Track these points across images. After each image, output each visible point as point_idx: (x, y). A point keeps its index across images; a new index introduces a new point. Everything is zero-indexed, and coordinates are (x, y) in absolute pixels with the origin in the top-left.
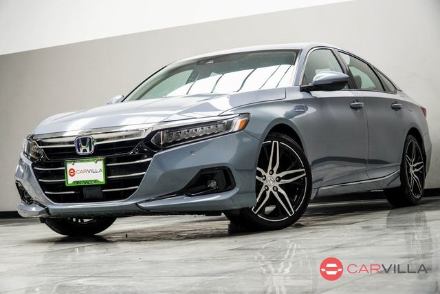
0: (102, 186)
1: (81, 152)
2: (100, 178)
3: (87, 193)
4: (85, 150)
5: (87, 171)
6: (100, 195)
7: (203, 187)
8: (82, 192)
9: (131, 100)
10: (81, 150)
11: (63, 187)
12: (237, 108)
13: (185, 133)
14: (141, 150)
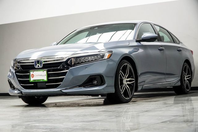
0: (46, 82)
1: (37, 67)
2: (45, 79)
3: (39, 85)
4: (38, 66)
5: (39, 75)
6: (45, 86)
7: (91, 83)
8: (37, 85)
9: (60, 44)
10: (37, 66)
11: (28, 82)
12: (107, 49)
13: (83, 59)
14: (63, 66)
